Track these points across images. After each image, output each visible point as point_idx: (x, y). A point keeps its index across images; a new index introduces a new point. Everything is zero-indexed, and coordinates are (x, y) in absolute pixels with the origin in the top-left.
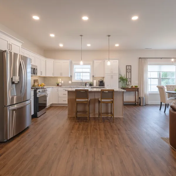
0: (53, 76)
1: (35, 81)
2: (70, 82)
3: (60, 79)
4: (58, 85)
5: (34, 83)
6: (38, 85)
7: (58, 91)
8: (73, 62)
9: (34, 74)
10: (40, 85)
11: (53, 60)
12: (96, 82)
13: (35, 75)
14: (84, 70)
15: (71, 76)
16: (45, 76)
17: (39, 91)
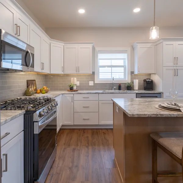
0: (63, 73)
1: (30, 83)
2: (91, 83)
3: (75, 79)
4: (71, 89)
5: (28, 87)
6: (36, 90)
7: (73, 100)
8: (97, 49)
9: (27, 66)
10: (39, 91)
11: (64, 44)
12: (139, 83)
13: (30, 68)
14: (115, 63)
15: (94, 73)
16: (49, 73)
17: (40, 115)
